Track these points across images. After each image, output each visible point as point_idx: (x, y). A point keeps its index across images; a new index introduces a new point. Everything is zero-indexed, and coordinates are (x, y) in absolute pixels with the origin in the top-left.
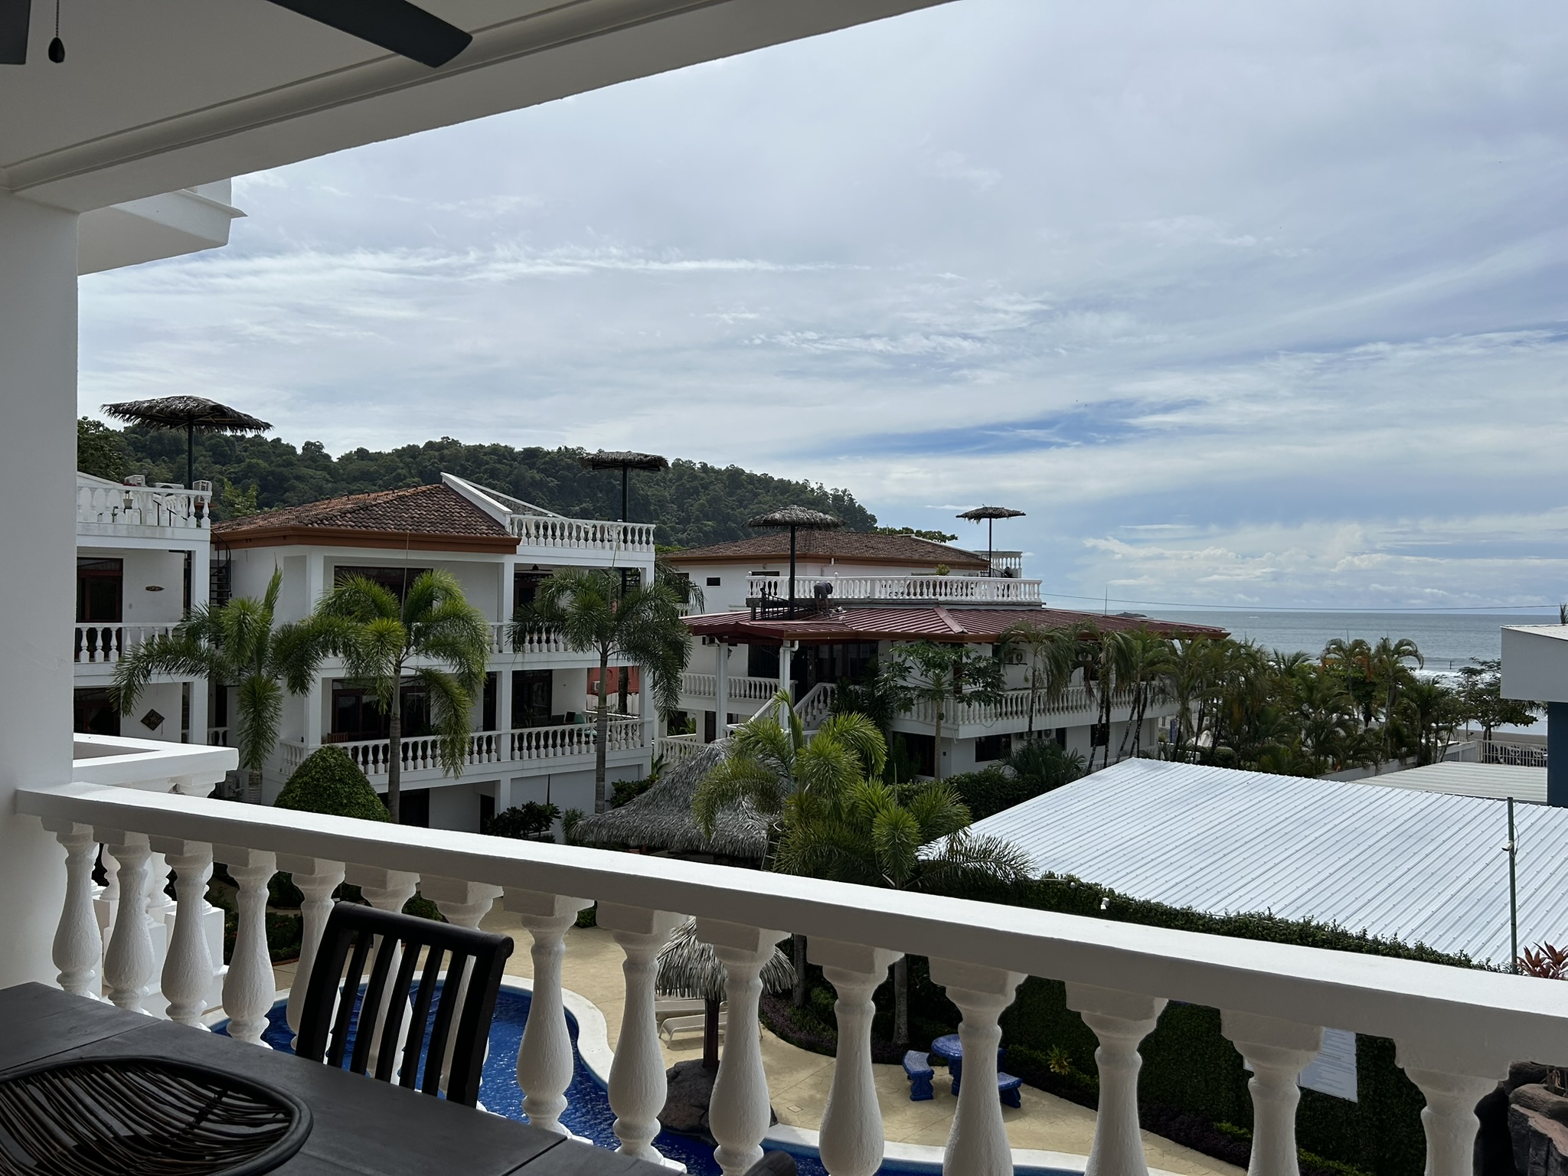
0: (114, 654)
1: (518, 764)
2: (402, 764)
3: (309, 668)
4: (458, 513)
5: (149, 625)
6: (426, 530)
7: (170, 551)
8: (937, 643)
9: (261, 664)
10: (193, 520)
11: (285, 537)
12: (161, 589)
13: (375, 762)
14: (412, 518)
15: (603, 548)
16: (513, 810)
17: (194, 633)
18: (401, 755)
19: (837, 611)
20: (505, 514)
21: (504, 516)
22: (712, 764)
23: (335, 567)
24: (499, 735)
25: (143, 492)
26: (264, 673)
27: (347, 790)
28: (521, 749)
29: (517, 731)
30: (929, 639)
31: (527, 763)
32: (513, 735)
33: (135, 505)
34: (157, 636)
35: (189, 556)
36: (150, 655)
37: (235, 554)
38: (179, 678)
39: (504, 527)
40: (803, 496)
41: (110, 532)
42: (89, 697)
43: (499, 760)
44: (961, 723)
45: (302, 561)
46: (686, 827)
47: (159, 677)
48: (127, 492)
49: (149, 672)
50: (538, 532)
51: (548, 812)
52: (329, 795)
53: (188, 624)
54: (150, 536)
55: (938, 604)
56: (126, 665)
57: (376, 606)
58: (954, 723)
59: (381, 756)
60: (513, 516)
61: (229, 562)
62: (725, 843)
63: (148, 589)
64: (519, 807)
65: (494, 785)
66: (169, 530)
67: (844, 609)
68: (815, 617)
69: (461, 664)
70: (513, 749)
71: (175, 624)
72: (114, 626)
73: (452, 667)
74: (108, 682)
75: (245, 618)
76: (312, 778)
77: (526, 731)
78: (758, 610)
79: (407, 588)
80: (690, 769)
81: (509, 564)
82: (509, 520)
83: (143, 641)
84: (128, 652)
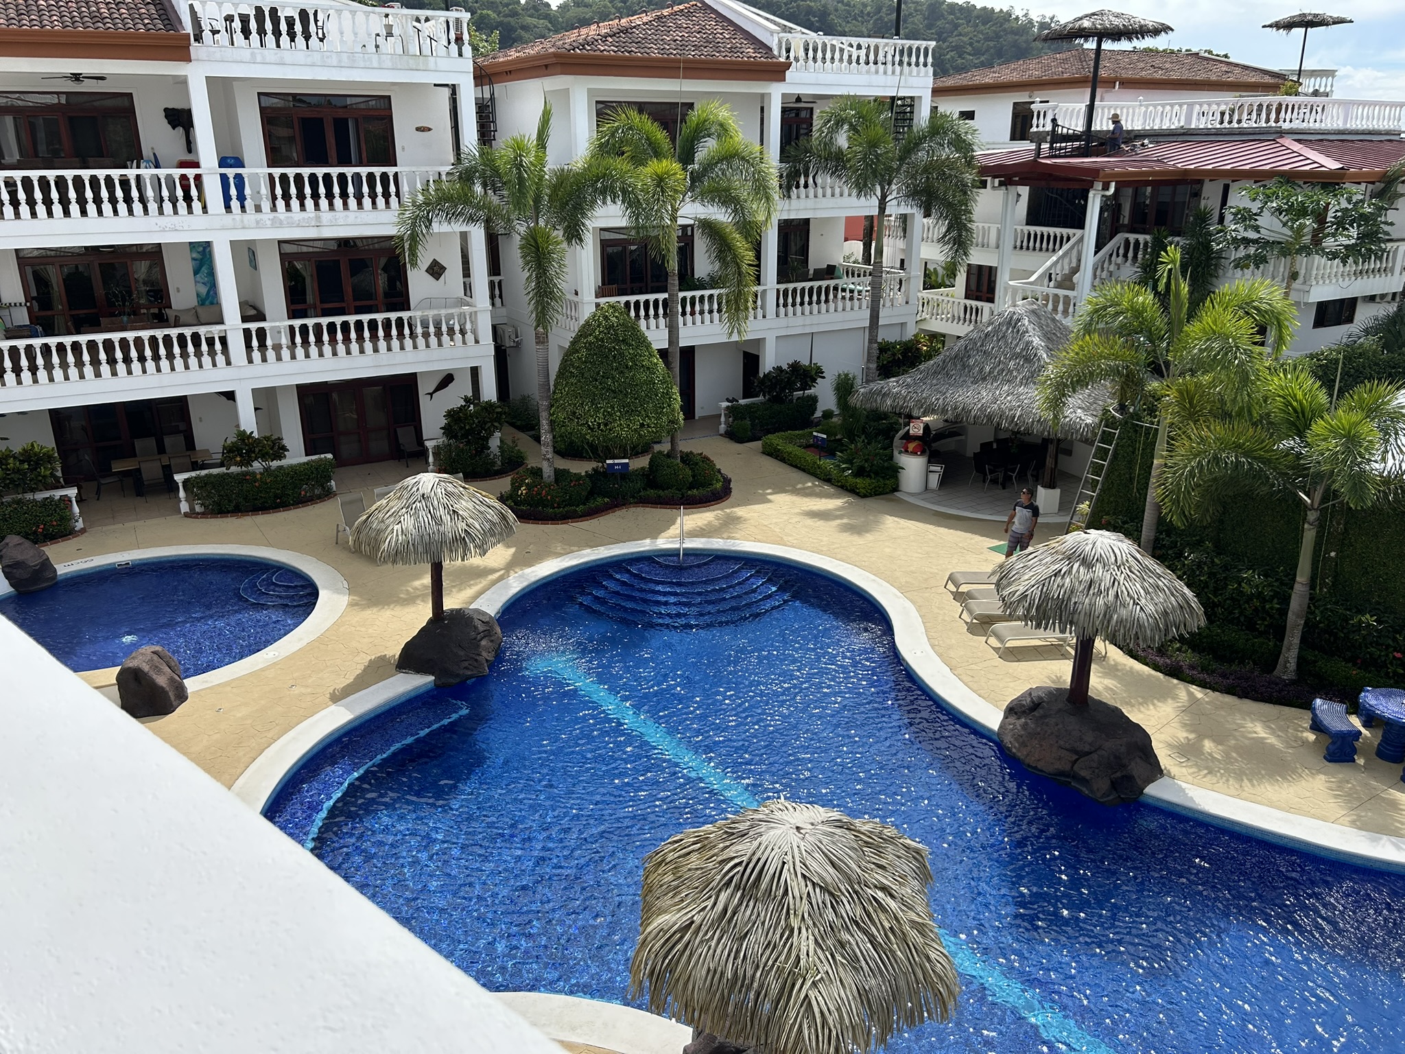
0: (393, 200)
1: (782, 321)
2: (681, 319)
3: (583, 217)
4: (721, 34)
5: (424, 169)
6: (691, 54)
7: (435, 85)
8: (1301, 183)
9: (538, 213)
10: (454, 47)
11: (546, 66)
12: (430, 129)
13: (656, 316)
14: (675, 41)
15: (877, 72)
16: (779, 369)
17: (467, 177)
18: (680, 310)
19: (1143, 145)
20: (772, 33)
21: (772, 35)
22: (1013, 331)
23: (597, 102)
24: (765, 291)
25: (403, 15)
26: (542, 223)
27: (631, 351)
28: (785, 305)
29: (782, 287)
30: (1290, 178)
31: (792, 320)
32: (778, 291)
33: (395, 31)
34: (431, 182)
35: (454, 89)
36: (427, 203)
37: (499, 88)
38: (458, 227)
39: (771, 49)
40: (1006, 26)
41: (375, 65)
42: (376, 246)
43: (764, 317)
44: (1314, 283)
45: (565, 93)
46: (984, 401)
47: (440, 227)
48: (387, 16)
49: (430, 222)
50: (807, 54)
51: (813, 372)
52: (614, 357)
53: (460, 168)
54: (414, 67)
55: (1282, 133)
56: (407, 214)
57: (650, 145)
58: (1305, 282)
59: (661, 311)
60: (782, 35)
61: (492, 99)
62: (1033, 422)
63: (418, 129)
64: (785, 367)
65: (759, 342)
66: (431, 59)
67: (1151, 142)
68: (1117, 153)
69: (735, 211)
70: (778, 305)
71: (448, 168)
72: (391, 171)
73: (727, 216)
74: (392, 231)
75: (521, 161)
76: (595, 337)
77: (791, 286)
78: (1045, 146)
79: (681, 122)
80: (987, 335)
81: (776, 94)
82: (776, 41)
83: (419, 186)
84: (406, 198)
